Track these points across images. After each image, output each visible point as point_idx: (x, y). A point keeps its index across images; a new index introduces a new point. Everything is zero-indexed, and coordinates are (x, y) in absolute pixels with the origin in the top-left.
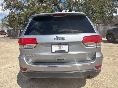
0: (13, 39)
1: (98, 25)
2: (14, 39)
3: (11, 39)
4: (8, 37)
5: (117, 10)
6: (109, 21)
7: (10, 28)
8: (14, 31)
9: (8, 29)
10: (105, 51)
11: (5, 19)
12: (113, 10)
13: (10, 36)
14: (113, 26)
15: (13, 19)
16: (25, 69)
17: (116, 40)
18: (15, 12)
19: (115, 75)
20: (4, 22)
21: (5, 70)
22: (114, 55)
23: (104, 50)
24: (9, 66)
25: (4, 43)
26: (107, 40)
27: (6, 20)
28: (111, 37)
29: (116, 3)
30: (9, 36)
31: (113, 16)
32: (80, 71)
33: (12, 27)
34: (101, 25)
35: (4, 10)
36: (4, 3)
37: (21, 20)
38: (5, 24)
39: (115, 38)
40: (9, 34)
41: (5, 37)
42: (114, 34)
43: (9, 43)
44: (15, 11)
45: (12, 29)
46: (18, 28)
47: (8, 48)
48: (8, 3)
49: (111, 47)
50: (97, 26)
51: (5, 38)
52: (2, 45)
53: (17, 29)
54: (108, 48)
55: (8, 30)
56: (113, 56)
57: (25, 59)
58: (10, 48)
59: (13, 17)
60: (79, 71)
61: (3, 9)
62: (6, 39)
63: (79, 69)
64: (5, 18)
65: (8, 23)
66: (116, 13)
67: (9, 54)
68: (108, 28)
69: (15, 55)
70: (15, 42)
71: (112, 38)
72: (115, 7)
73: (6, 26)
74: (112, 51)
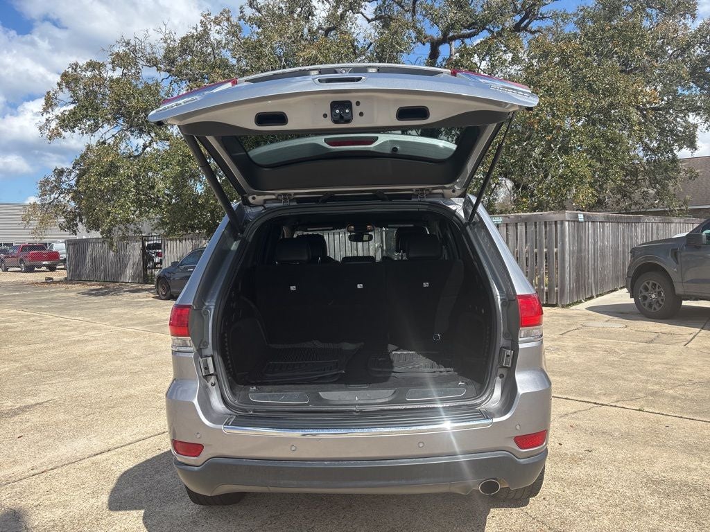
0: (97, 293)
1: (581, 217)
2: (103, 294)
3: (90, 293)
4: (66, 281)
5: (695, 127)
6: (652, 191)
7: (83, 233)
8: (106, 245)
9: (73, 237)
10: (612, 365)
11: (59, 181)
12: (671, 131)
13: (79, 276)
14: (676, 220)
15: (108, 182)
16: (195, 449)
17: (685, 303)
18: (116, 144)
19: (642, 492)
20: (49, 198)
21: (77, 466)
22: (656, 387)
23: (611, 358)
24: (97, 444)
25: (51, 317)
26: (632, 301)
27: (64, 186)
28: (654, 285)
29: (686, 93)
30: (75, 277)
31: (674, 160)
32: (461, 458)
33: (94, 225)
34: (600, 215)
35: (59, 134)
36: (61, 96)
37: (152, 187)
38: (57, 208)
39: (679, 290)
40: (77, 266)
41: (50, 281)
42: (672, 269)
43: (78, 319)
44: (119, 139)
45: (95, 234)
46: (131, 234)
47: (76, 350)
48: (81, 93)
49: (651, 341)
50: (576, 220)
51: (53, 288)
52: (38, 331)
53: (124, 238)
54: (631, 351)
55: (69, 243)
56: (654, 394)
57: (195, 402)
58: (90, 347)
59: (106, 174)
60: (454, 454)
61: (53, 125)
62: (60, 292)
63: (457, 449)
64: (60, 173)
65: (73, 204)
66: (692, 145)
67: (86, 383)
68: (646, 232)
69: (120, 385)
70: (115, 311)
71: (659, 293)
72: (682, 111)
73: (62, 220)
74: (650, 368)
